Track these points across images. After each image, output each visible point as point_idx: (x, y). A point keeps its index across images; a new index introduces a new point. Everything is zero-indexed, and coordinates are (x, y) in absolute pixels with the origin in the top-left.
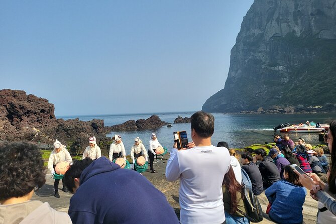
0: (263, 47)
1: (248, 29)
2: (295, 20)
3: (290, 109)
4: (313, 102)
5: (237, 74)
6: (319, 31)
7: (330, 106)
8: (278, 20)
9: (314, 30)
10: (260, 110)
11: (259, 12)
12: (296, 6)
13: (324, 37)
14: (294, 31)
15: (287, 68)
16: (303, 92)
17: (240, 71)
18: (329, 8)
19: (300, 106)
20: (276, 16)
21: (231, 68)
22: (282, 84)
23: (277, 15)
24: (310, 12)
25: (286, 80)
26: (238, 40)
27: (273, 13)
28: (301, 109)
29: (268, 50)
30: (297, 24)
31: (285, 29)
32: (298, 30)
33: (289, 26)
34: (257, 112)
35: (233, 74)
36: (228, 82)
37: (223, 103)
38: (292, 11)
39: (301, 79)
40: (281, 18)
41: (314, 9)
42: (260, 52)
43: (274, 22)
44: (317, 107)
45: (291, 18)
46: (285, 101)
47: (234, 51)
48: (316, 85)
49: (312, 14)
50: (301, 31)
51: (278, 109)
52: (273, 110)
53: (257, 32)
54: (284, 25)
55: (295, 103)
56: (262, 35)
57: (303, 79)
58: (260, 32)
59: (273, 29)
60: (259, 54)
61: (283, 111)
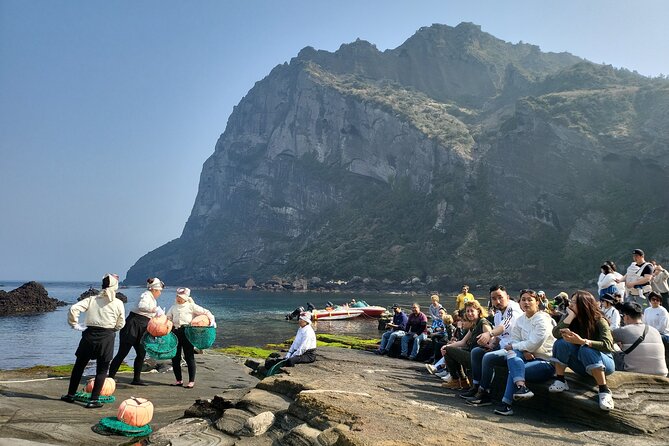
0: (262, 169)
1: (241, 131)
2: (319, 134)
3: (301, 284)
4: (335, 273)
5: (210, 212)
6: (350, 160)
7: (358, 281)
8: (292, 126)
9: (345, 157)
10: (251, 283)
11: (263, 106)
12: (322, 113)
13: (357, 171)
14: (315, 153)
15: (300, 212)
16: (321, 256)
17: (216, 207)
18: (367, 126)
19: (316, 279)
20: (289, 120)
21: (200, 199)
22: (289, 239)
23: (292, 120)
24: (341, 127)
25: (296, 234)
26: (220, 146)
27: (284, 115)
28: (317, 285)
29: (272, 175)
30: (321, 141)
31: (302, 148)
32: (321, 150)
33: (308, 141)
34: (244, 287)
35: (203, 211)
36: (191, 224)
37: (175, 267)
38: (316, 116)
39: (319, 233)
40: (297, 125)
41: (347, 123)
42: (258, 177)
43: (286, 131)
44: (340, 283)
45: (312, 129)
46: (292, 269)
47: (210, 166)
48: (341, 247)
49: (343, 131)
50: (326, 154)
51: (281, 283)
52: (273, 284)
53: (256, 140)
54: (301, 138)
55: (308, 274)
56: (264, 148)
57: (322, 234)
58: (260, 141)
59: (282, 141)
60: (257, 180)
61: (289, 287)
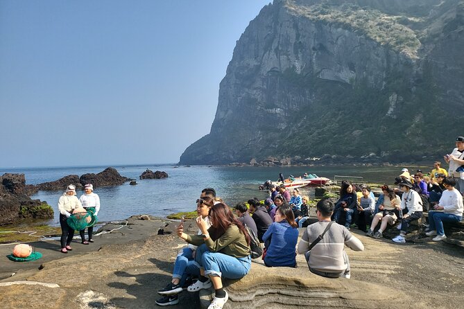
0: (258, 83)
1: (242, 58)
2: (296, 53)
3: (287, 161)
4: (311, 153)
5: (226, 116)
6: (320, 70)
7: (328, 157)
8: (277, 50)
9: (315, 67)
10: (253, 161)
11: (256, 38)
12: (297, 38)
13: (325, 78)
14: (294, 67)
15: (285, 111)
16: (301, 141)
17: (230, 112)
18: (332, 43)
19: (298, 157)
20: (275, 45)
21: (220, 107)
22: (278, 131)
23: (276, 45)
24: (312, 46)
25: (283, 126)
26: (229, 70)
27: (271, 42)
28: (298, 161)
29: (265, 87)
30: (297, 58)
31: (284, 65)
32: (298, 65)
33: (289, 59)
34: (250, 164)
35: (222, 115)
36: (216, 125)
37: (208, 153)
38: (293, 41)
39: (299, 125)
40: (280, 48)
41: (316, 42)
42: (255, 89)
43: (272, 53)
44: (314, 159)
45: (291, 50)
46: (280, 151)
47: (224, 84)
48: (315, 134)
49: (314, 49)
50: (302, 67)
51: (273, 161)
52: (268, 161)
53: (253, 63)
54: (283, 58)
55: (292, 153)
56: (258, 68)
57: (302, 126)
58: (256, 64)
59: (270, 62)
60: (255, 91)
61: (278, 164)
